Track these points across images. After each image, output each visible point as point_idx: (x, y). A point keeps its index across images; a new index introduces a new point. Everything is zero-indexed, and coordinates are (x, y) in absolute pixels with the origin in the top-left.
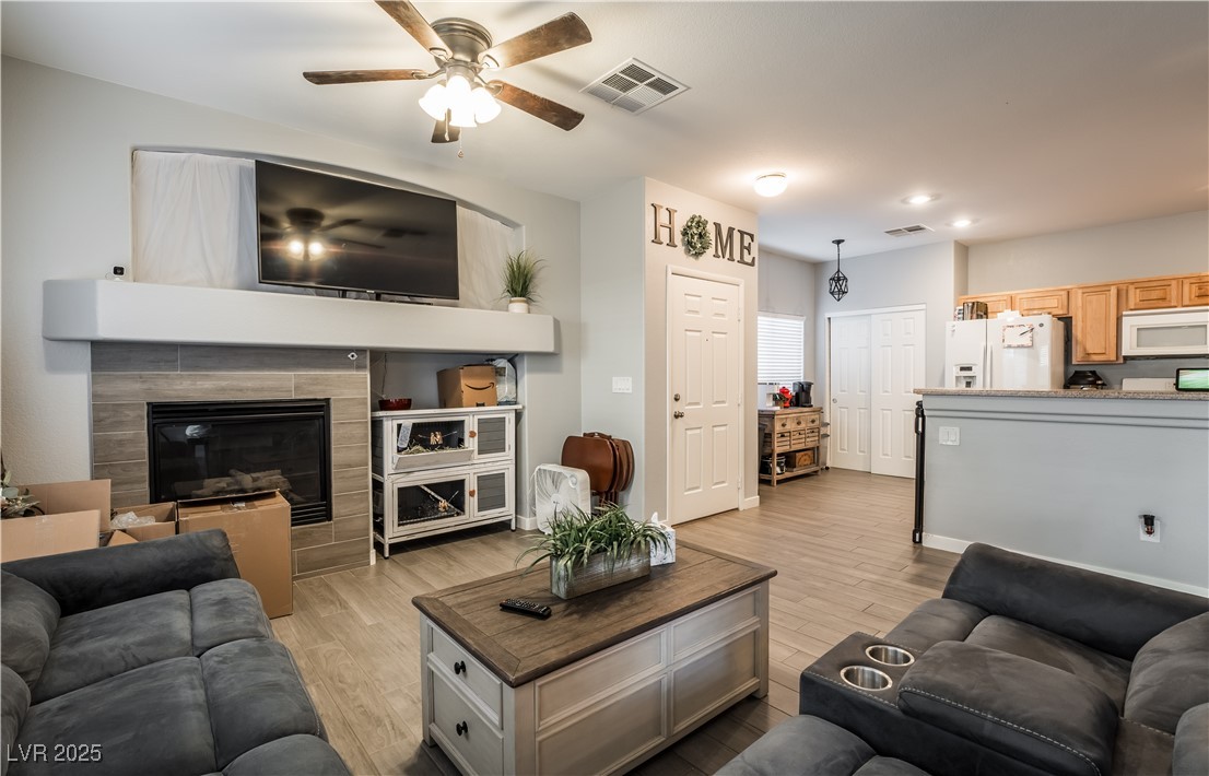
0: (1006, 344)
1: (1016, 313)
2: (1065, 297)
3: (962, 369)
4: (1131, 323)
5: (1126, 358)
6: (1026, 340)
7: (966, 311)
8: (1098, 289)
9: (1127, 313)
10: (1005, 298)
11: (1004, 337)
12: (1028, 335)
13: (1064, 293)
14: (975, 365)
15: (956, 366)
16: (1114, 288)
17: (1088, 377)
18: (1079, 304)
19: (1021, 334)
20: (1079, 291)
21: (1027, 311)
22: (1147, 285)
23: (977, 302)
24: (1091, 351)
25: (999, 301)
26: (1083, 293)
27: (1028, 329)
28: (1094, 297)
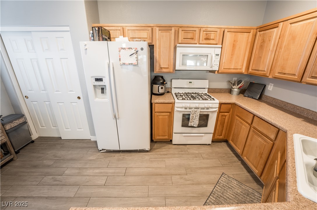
0: (122, 62)
1: (126, 39)
2: (150, 31)
3: (97, 80)
6: (133, 60)
7: (95, 34)
8: (166, 28)
9: (178, 45)
10: (120, 28)
11: (120, 56)
12: (135, 56)
13: (150, 29)
14: (104, 77)
15: (92, 77)
16: (173, 29)
17: (161, 80)
18: (157, 37)
19: (130, 55)
20: (158, 29)
21: (132, 39)
22: (186, 29)
23: (101, 27)
24: (162, 66)
25: (117, 30)
26: (159, 30)
27: (135, 52)
28: (164, 34)
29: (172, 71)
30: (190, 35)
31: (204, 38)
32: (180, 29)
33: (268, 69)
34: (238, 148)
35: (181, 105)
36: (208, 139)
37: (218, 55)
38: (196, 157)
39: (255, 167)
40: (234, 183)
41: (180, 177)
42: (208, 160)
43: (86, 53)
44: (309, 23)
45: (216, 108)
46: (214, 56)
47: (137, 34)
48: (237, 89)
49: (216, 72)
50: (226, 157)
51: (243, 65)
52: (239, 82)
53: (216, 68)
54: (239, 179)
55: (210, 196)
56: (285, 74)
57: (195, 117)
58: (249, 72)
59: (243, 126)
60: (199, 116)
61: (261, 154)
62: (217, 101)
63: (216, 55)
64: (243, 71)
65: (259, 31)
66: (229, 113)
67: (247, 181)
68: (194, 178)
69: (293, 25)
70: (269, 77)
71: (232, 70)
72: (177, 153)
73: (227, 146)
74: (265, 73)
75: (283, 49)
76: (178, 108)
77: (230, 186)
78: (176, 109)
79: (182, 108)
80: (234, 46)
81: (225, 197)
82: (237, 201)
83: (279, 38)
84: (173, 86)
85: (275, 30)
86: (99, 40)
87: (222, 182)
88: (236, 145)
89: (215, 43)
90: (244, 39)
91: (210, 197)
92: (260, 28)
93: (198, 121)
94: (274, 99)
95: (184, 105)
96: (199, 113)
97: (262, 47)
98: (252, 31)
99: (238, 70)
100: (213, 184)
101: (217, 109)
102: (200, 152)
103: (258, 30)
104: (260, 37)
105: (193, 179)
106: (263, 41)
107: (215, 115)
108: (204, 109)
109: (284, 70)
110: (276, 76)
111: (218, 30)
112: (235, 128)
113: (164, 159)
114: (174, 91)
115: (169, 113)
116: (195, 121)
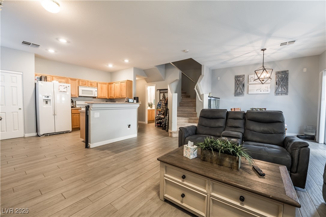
0: (60, 91)
1: (57, 82)
3: (45, 97)
4: (81, 89)
5: (79, 96)
6: (65, 90)
9: (79, 86)
12: (66, 89)
13: (66, 79)
14: (50, 96)
16: (77, 81)
18: (70, 82)
19: (64, 88)
21: (60, 82)
22: (83, 81)
24: (72, 94)
26: (71, 80)
28: (73, 81)
29: (77, 96)
30: (84, 83)
31: (90, 85)
32: (80, 81)
33: (113, 96)
46: (95, 91)
47: (60, 80)
49: (97, 98)
51: (106, 95)
53: (96, 96)
58: (109, 98)
64: (107, 97)
69: (116, 84)
71: (103, 97)
75: (115, 90)
80: (102, 88)
83: (114, 87)
84: (77, 104)
85: (113, 85)
86: (45, 81)
89: (94, 87)
90: (105, 87)
98: (107, 84)
99: (105, 97)
103: (109, 84)
104: (110, 86)
106: (111, 88)
109: (117, 96)
111: (95, 83)
114: (77, 106)
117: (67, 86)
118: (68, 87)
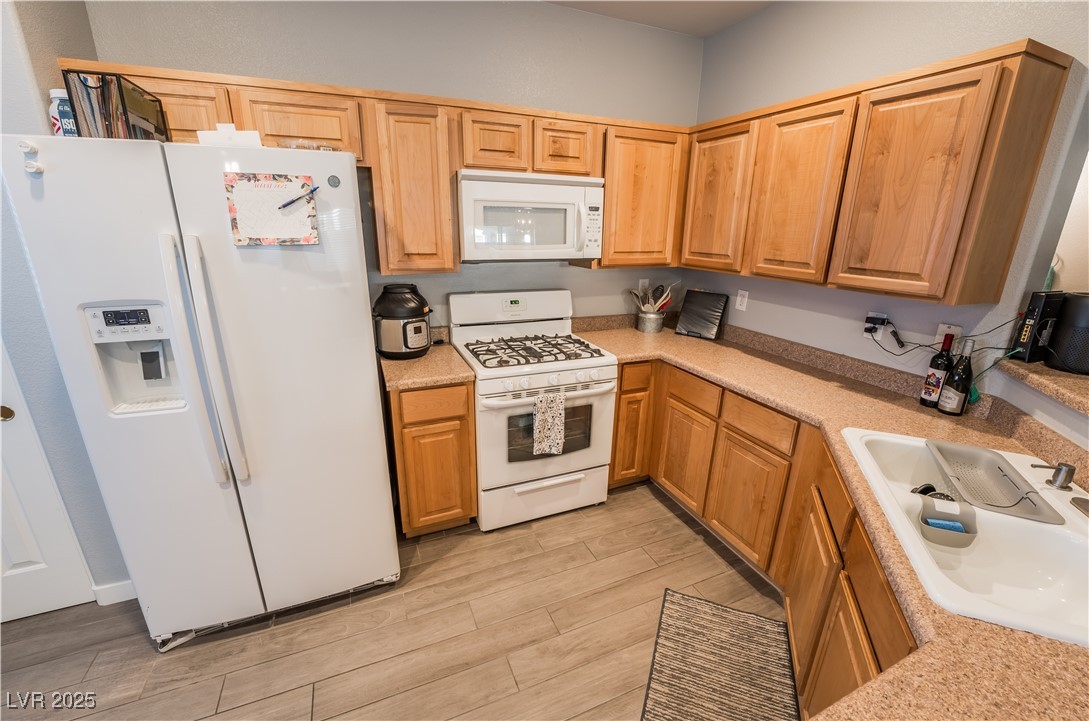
1: (252, 138)
2: (352, 114)
3: (115, 318)
6: (296, 225)
7: (82, 105)
8: (418, 110)
9: (464, 172)
10: (211, 92)
11: (231, 209)
12: (304, 209)
13: (350, 104)
14: (157, 303)
15: (84, 307)
16: (442, 115)
17: (408, 300)
18: (383, 139)
19: (285, 206)
20: (381, 107)
21: (278, 138)
22: (489, 119)
23: (119, 77)
24: (412, 249)
25: (197, 97)
26: (389, 114)
27: (303, 192)
28: (410, 128)
29: (449, 264)
30: (501, 141)
31: (546, 155)
32: (467, 117)
33: (735, 250)
34: (690, 496)
35: (498, 386)
36: (595, 487)
37: (597, 209)
38: (573, 559)
39: (747, 543)
40: (705, 613)
41: (538, 649)
42: (613, 560)
43: (38, 193)
44: (823, 127)
45: (609, 381)
46: (584, 211)
47: (295, 123)
48: (653, 313)
49: (594, 264)
50: (659, 533)
51: (665, 239)
52: (658, 292)
53: (593, 252)
54: (714, 594)
55: (649, 683)
56: (782, 263)
57: (550, 420)
58: (683, 261)
59: (696, 427)
60: (563, 415)
61: (760, 502)
62: (611, 358)
63: (591, 209)
64: (668, 257)
65: (699, 142)
66: (647, 393)
67: (736, 595)
68: (584, 638)
69: (785, 129)
70: (742, 274)
71: (637, 256)
72: (506, 561)
73: (652, 497)
74: (728, 261)
75: (768, 194)
76: (488, 396)
77: (697, 625)
78: (481, 402)
79: (503, 395)
80: (637, 182)
81: (694, 670)
82: (729, 667)
83: (755, 164)
84: (456, 319)
85: (742, 139)
86: (110, 133)
87: (670, 622)
88: (681, 489)
89: (583, 170)
90: (663, 161)
91: (653, 685)
92: (699, 132)
93: (563, 432)
94: (756, 334)
95: (510, 384)
96: (562, 407)
97: (710, 186)
98: (680, 138)
99: (655, 256)
100: (648, 637)
101: (614, 384)
102: (581, 535)
103: (695, 136)
104: (702, 157)
105: (582, 643)
106: (714, 171)
107: (610, 403)
108: (574, 389)
109: (778, 253)
110: (760, 271)
111: (589, 129)
112: (670, 437)
113: (462, 600)
114: (460, 337)
115: (458, 422)
116: (550, 434)
117: (321, 181)
118: (325, 192)
